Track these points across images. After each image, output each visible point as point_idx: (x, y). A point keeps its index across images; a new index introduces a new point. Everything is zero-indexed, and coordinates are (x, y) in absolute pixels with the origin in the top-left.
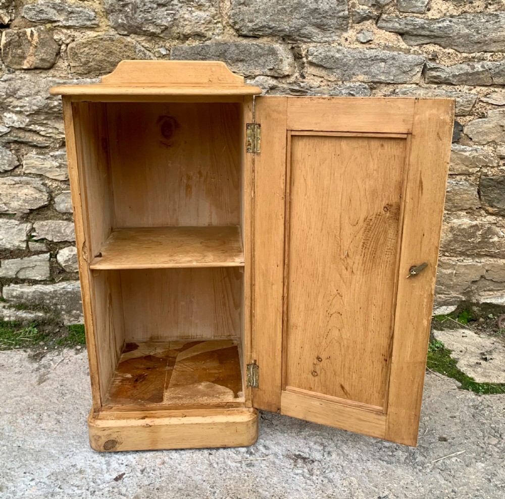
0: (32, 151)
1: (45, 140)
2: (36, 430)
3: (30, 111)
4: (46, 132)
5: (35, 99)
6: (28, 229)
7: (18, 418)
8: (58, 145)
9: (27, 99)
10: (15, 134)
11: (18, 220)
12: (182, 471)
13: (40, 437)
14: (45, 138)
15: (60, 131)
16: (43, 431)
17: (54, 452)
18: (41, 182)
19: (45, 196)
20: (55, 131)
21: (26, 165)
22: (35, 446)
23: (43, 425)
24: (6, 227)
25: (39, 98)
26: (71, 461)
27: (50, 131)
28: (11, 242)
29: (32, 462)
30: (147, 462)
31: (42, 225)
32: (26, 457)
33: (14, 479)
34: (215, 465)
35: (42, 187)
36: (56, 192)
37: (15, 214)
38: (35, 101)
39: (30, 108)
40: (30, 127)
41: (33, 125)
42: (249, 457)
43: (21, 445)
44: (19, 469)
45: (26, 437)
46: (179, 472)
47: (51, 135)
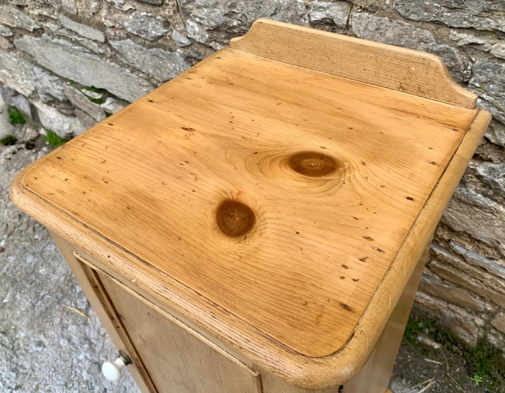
3: (208, 26)
5: (213, 12)
9: (205, 10)
10: (196, 49)
25: (218, 11)
38: (213, 14)
39: (208, 22)
40: (211, 44)
41: (214, 43)
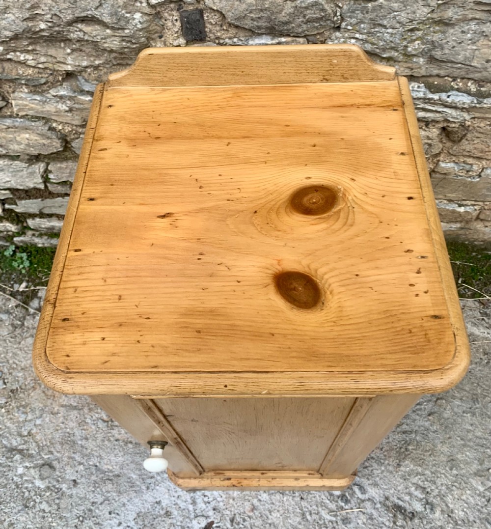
0: (22, 88)
1: (39, 73)
2: (109, 440)
4: (36, 62)
6: (42, 170)
7: (86, 416)
8: (60, 78)
11: (26, 163)
12: (274, 523)
13: (115, 453)
14: (36, 70)
15: (58, 59)
16: (117, 443)
17: (134, 477)
18: (47, 128)
19: (57, 143)
20: (50, 59)
21: (18, 107)
22: (112, 466)
23: (115, 432)
24: (11, 170)
25: (11, 17)
26: (155, 496)
27: (43, 59)
28: (24, 184)
29: (114, 494)
30: (235, 506)
31: (60, 168)
32: (106, 487)
33: (101, 522)
34: (309, 517)
35: (49, 133)
36: (73, 137)
37: (19, 156)
38: (4, 22)
40: (9, 57)
41: (12, 53)
42: (344, 507)
43: (98, 464)
44: (103, 505)
45: (101, 452)
46: (270, 524)
47: (46, 65)
